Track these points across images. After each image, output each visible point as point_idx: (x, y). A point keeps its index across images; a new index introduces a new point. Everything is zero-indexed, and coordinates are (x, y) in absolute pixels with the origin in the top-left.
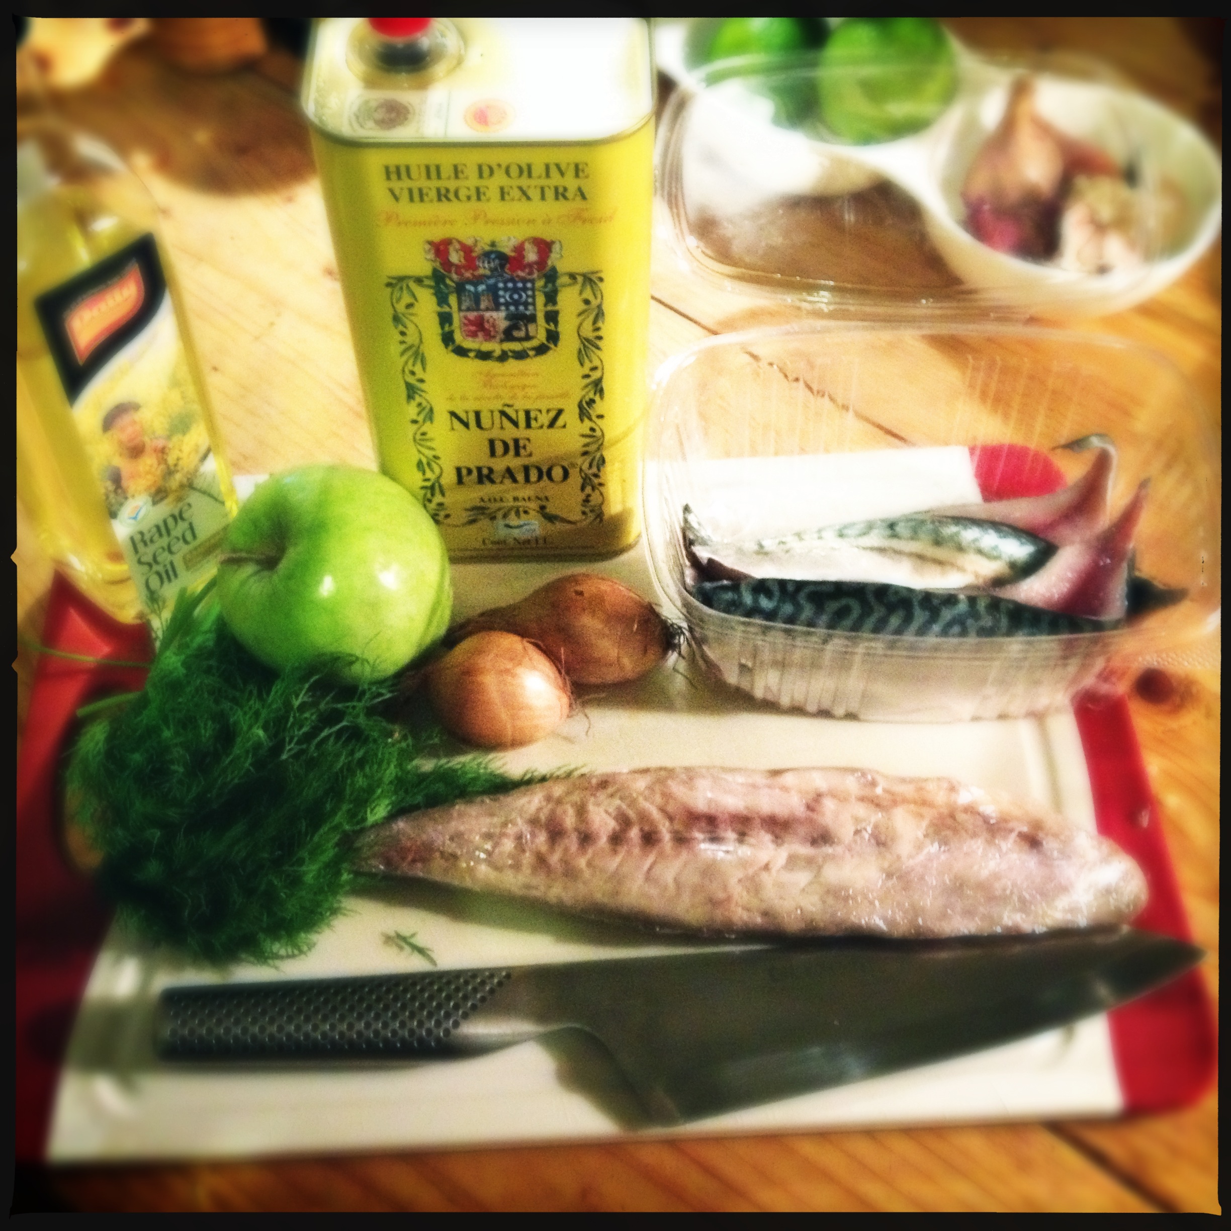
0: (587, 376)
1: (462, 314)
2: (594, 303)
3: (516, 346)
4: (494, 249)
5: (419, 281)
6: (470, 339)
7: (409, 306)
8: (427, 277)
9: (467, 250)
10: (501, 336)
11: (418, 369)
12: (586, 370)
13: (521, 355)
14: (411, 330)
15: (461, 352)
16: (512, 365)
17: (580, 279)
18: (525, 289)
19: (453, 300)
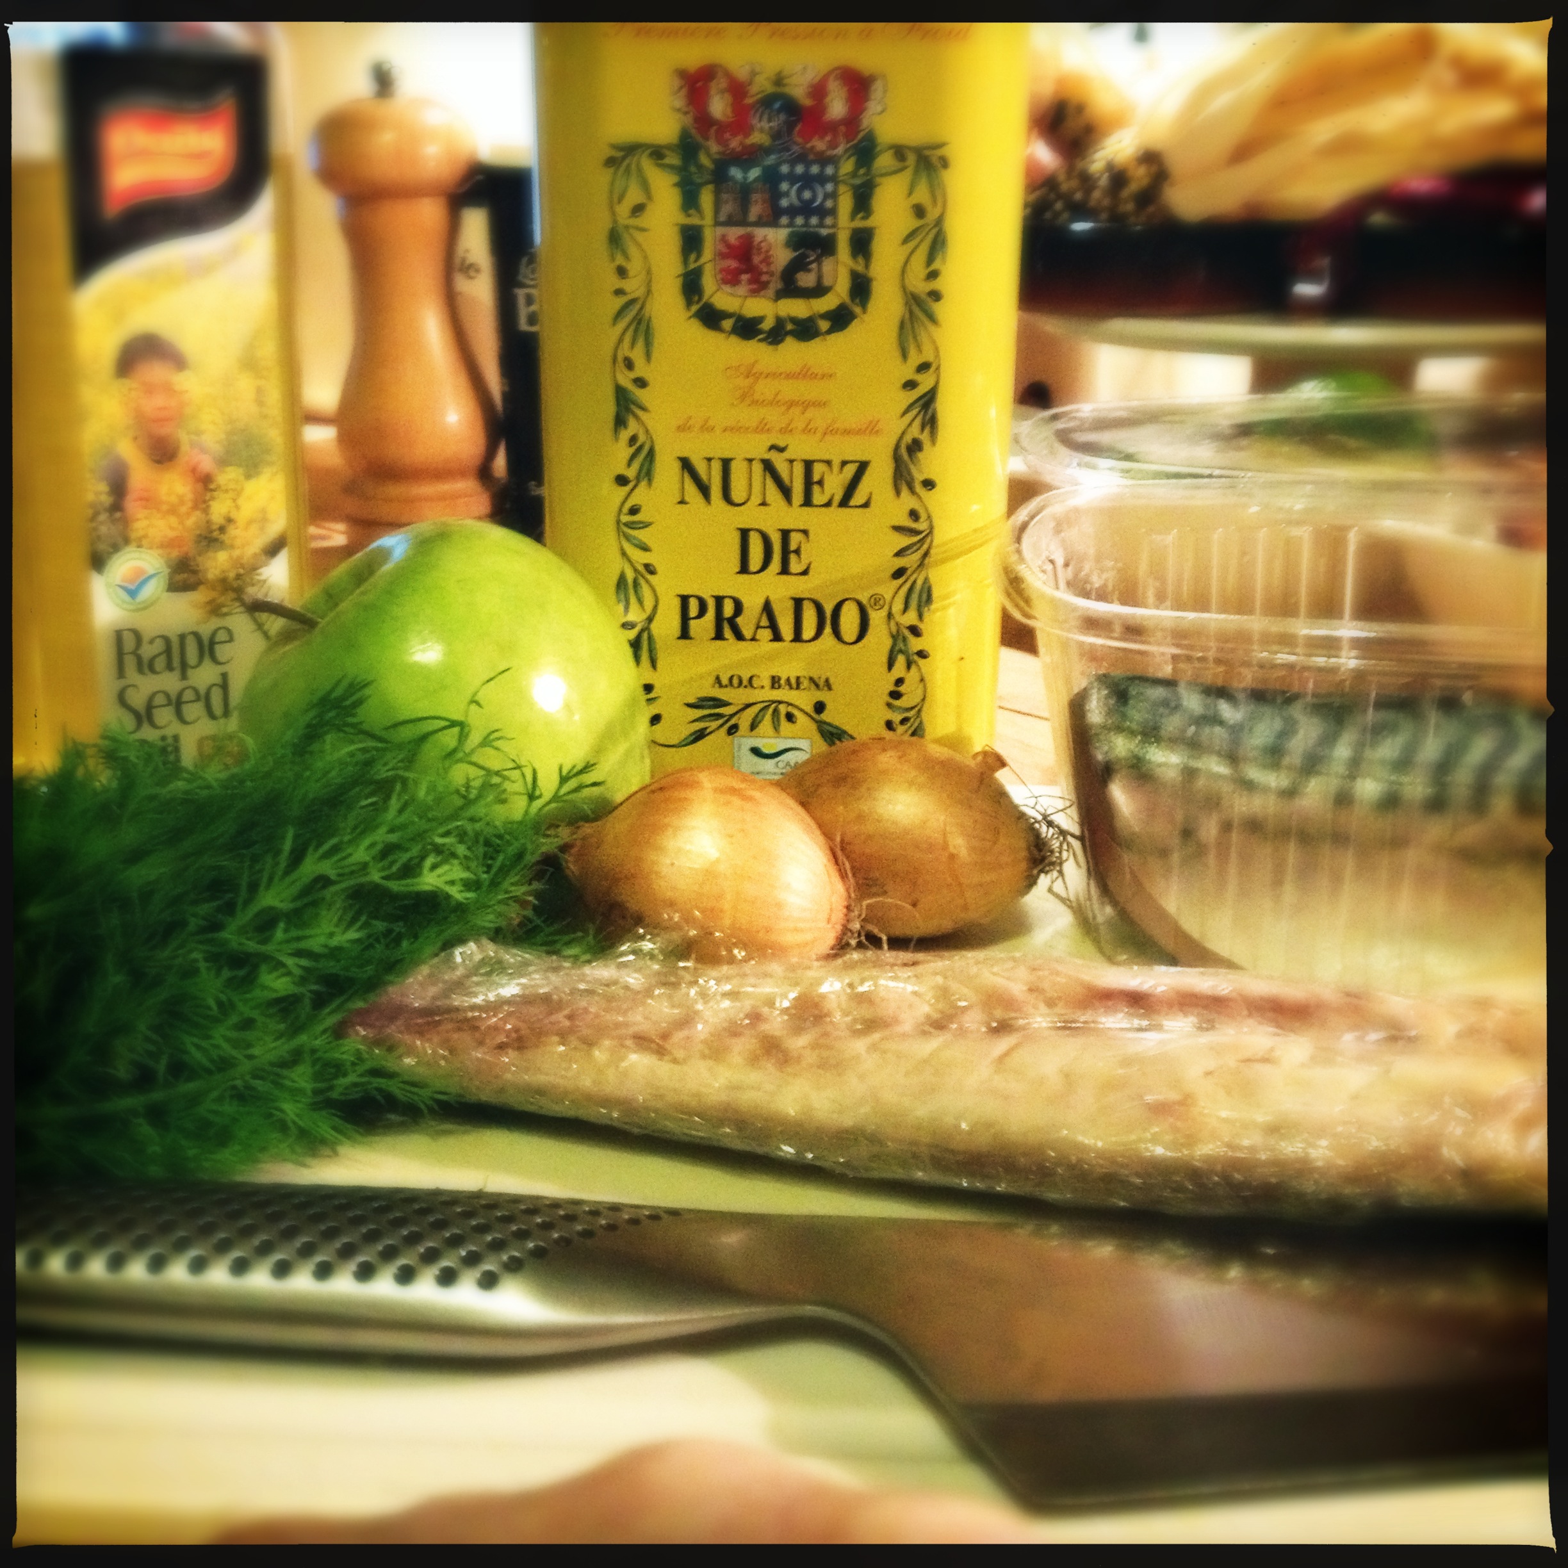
0: (910, 385)
1: (721, 230)
2: (932, 214)
3: (797, 308)
4: (779, 90)
5: (657, 153)
6: (727, 288)
7: (638, 209)
8: (669, 147)
9: (737, 90)
10: (776, 284)
11: (637, 355)
12: (908, 372)
13: (805, 330)
14: (635, 266)
15: (710, 318)
16: (792, 351)
17: (911, 159)
18: (822, 179)
19: (706, 198)
